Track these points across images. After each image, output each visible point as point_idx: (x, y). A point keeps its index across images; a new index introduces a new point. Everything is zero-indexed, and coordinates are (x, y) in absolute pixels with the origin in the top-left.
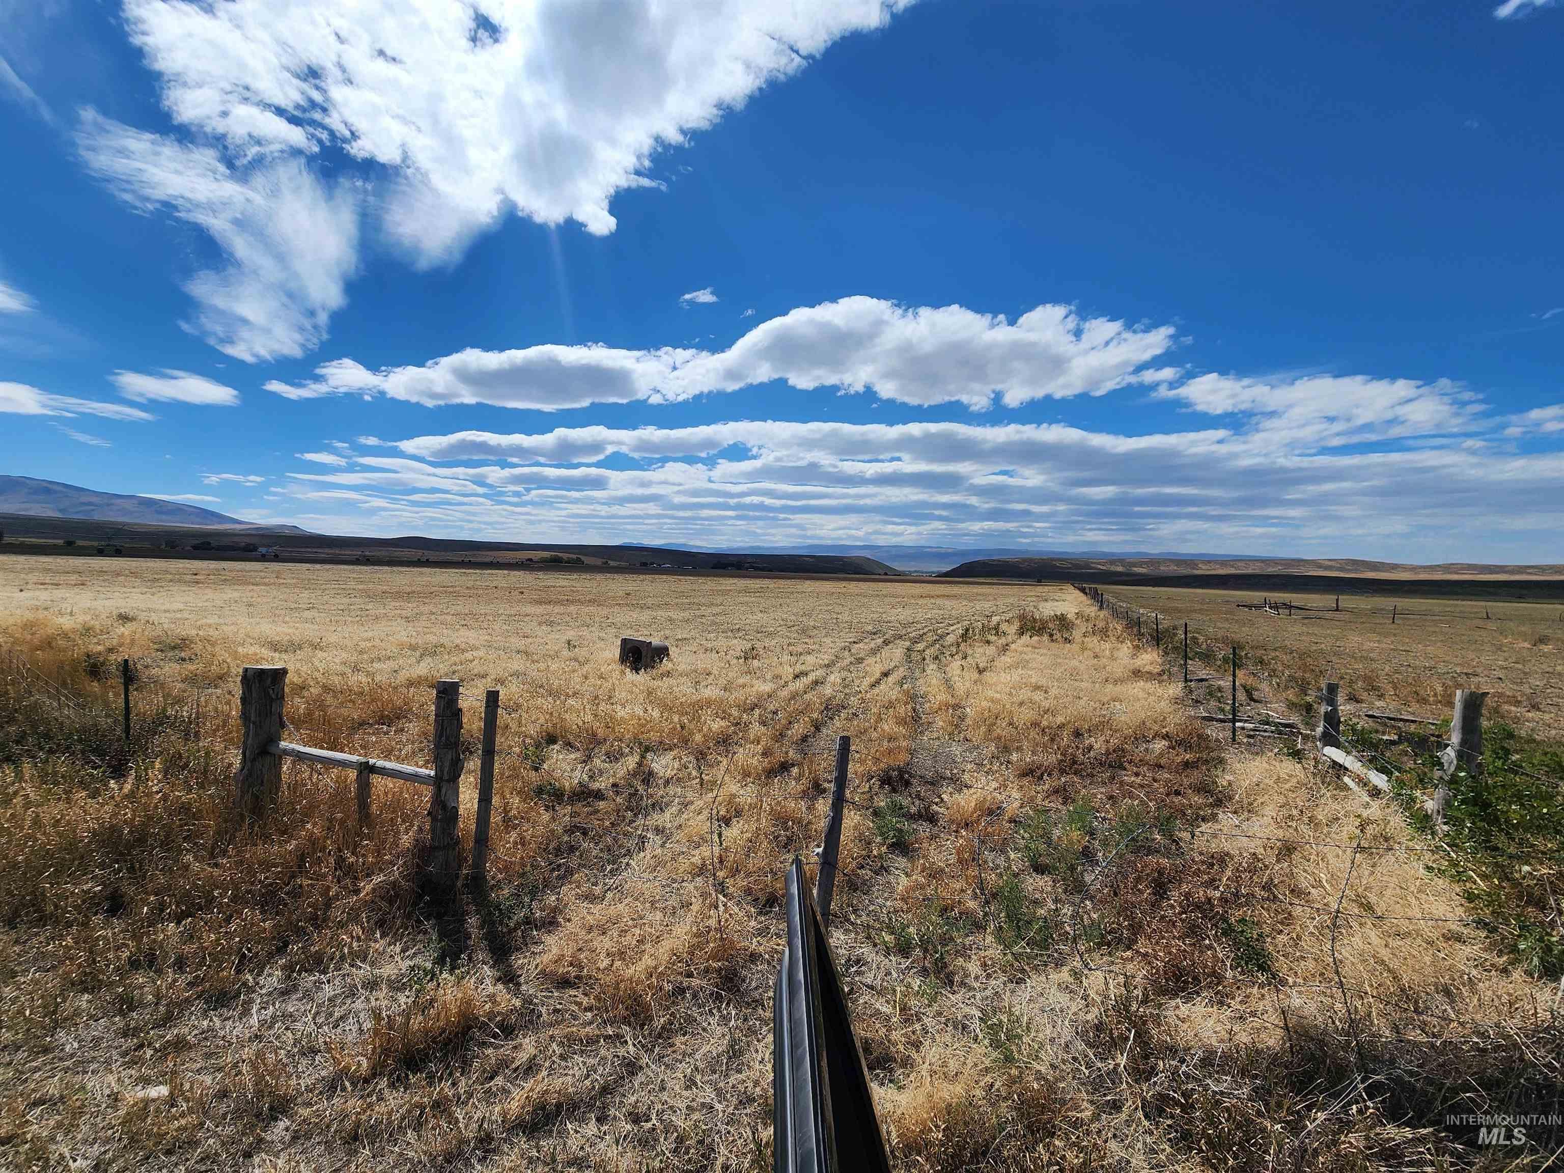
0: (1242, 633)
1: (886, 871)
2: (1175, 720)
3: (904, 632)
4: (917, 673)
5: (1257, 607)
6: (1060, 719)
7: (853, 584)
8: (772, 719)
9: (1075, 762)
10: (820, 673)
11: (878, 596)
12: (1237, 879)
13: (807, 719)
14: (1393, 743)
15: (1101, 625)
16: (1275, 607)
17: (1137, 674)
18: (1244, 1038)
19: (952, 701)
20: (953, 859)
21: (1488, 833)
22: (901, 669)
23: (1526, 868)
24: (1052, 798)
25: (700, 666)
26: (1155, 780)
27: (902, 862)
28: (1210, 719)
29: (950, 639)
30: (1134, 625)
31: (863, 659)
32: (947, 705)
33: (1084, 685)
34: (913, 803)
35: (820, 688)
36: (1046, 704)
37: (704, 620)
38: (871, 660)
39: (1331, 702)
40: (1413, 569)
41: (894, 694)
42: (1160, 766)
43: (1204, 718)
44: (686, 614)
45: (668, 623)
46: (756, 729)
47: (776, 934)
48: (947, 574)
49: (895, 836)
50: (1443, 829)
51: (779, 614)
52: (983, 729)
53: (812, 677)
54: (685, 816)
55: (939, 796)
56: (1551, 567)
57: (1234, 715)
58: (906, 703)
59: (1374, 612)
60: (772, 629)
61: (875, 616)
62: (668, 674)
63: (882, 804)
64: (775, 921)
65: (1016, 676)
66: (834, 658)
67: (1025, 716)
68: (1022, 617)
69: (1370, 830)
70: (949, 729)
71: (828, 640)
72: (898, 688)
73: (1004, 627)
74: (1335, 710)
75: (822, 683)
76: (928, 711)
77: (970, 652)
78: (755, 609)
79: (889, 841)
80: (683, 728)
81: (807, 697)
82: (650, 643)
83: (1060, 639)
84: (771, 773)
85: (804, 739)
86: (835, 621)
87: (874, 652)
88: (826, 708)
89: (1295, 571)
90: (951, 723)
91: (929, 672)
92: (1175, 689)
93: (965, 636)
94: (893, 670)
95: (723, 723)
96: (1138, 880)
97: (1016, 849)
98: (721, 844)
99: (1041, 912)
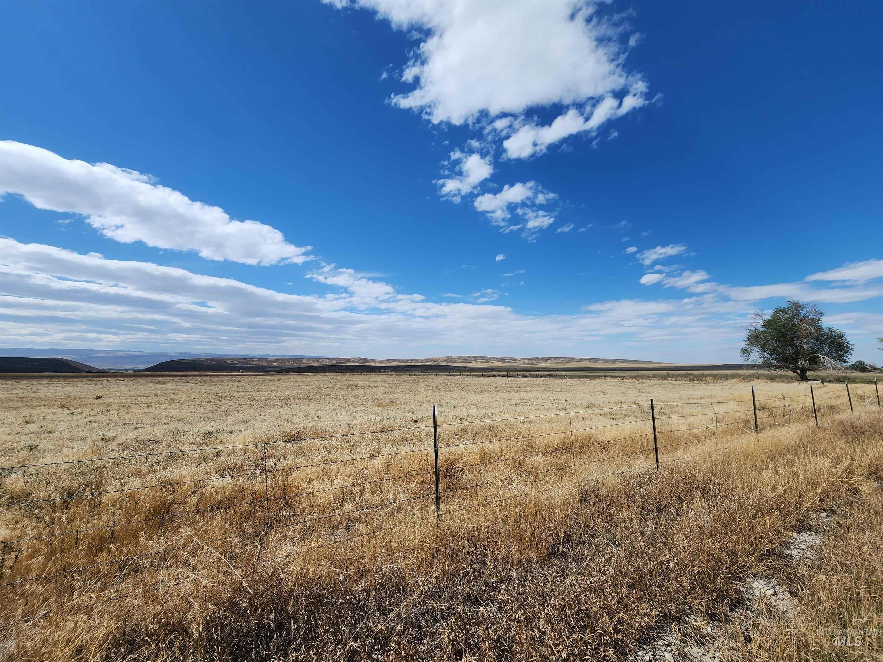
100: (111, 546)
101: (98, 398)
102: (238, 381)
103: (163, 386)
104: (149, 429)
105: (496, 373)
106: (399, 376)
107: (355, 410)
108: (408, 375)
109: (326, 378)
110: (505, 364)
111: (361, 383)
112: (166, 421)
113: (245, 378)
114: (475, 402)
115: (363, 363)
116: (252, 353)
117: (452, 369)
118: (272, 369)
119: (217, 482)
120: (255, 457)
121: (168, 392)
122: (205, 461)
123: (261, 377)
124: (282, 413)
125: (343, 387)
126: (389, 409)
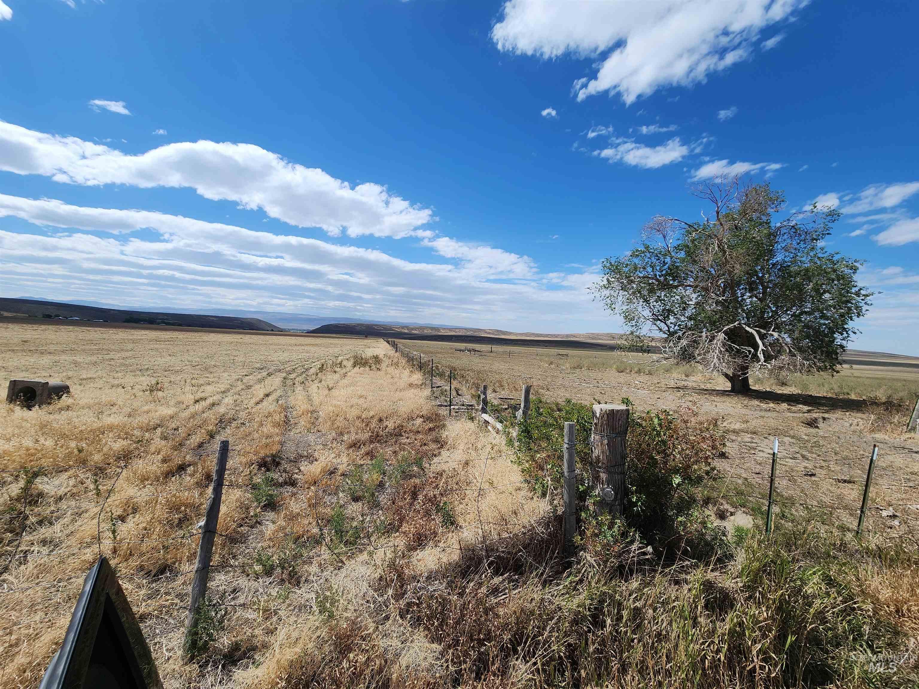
0: (456, 363)
1: (260, 524)
2: (426, 408)
3: (282, 367)
4: (289, 394)
5: (463, 351)
6: (372, 413)
7: (248, 336)
8: (173, 434)
9: (378, 436)
10: (216, 398)
11: (266, 344)
12: (446, 483)
13: (203, 431)
14: (506, 409)
15: (395, 360)
16: (469, 351)
17: (411, 385)
18: (445, 560)
19: (311, 408)
20: (305, 506)
21: (529, 443)
22: (279, 391)
23: (539, 455)
24: (365, 457)
25: (104, 399)
26: (416, 440)
27: (271, 515)
28: (441, 406)
29: (313, 371)
30: (410, 360)
31: (251, 386)
32: (308, 412)
33: (385, 393)
34: (281, 476)
35: (216, 408)
36: (365, 406)
37: (112, 363)
38: (257, 387)
39: (485, 394)
40: (516, 334)
41: (272, 408)
42: (418, 432)
43: (439, 405)
44: (94, 358)
45: (72, 365)
46: (157, 443)
47: (165, 593)
48: (314, 332)
49: (267, 499)
50: (517, 444)
51: (186, 357)
52: (329, 423)
53: (210, 401)
54: (79, 523)
55: (299, 469)
57: (451, 402)
58: (280, 413)
59: (504, 352)
60: (179, 368)
61: (262, 357)
62: (68, 408)
63: (259, 480)
64: (165, 584)
65: (350, 390)
66: (229, 386)
67: (353, 413)
68: (355, 357)
69: (495, 448)
70: (308, 426)
71: (225, 375)
72: (275, 403)
73: (345, 363)
74: (486, 397)
75: (218, 404)
76: (296, 416)
77: (324, 378)
78: (164, 354)
79: (262, 504)
80: (80, 451)
81: (205, 415)
82: (47, 383)
83: (375, 369)
84: (168, 474)
85: (200, 445)
86: (232, 361)
87: (260, 381)
88: (221, 421)
89: (476, 334)
90: (309, 422)
91: (297, 392)
92: (427, 392)
93: (321, 369)
94: (272, 392)
95: (125, 443)
96: (405, 493)
97: (343, 491)
98: (115, 538)
99: (355, 524)
115: (498, 335)
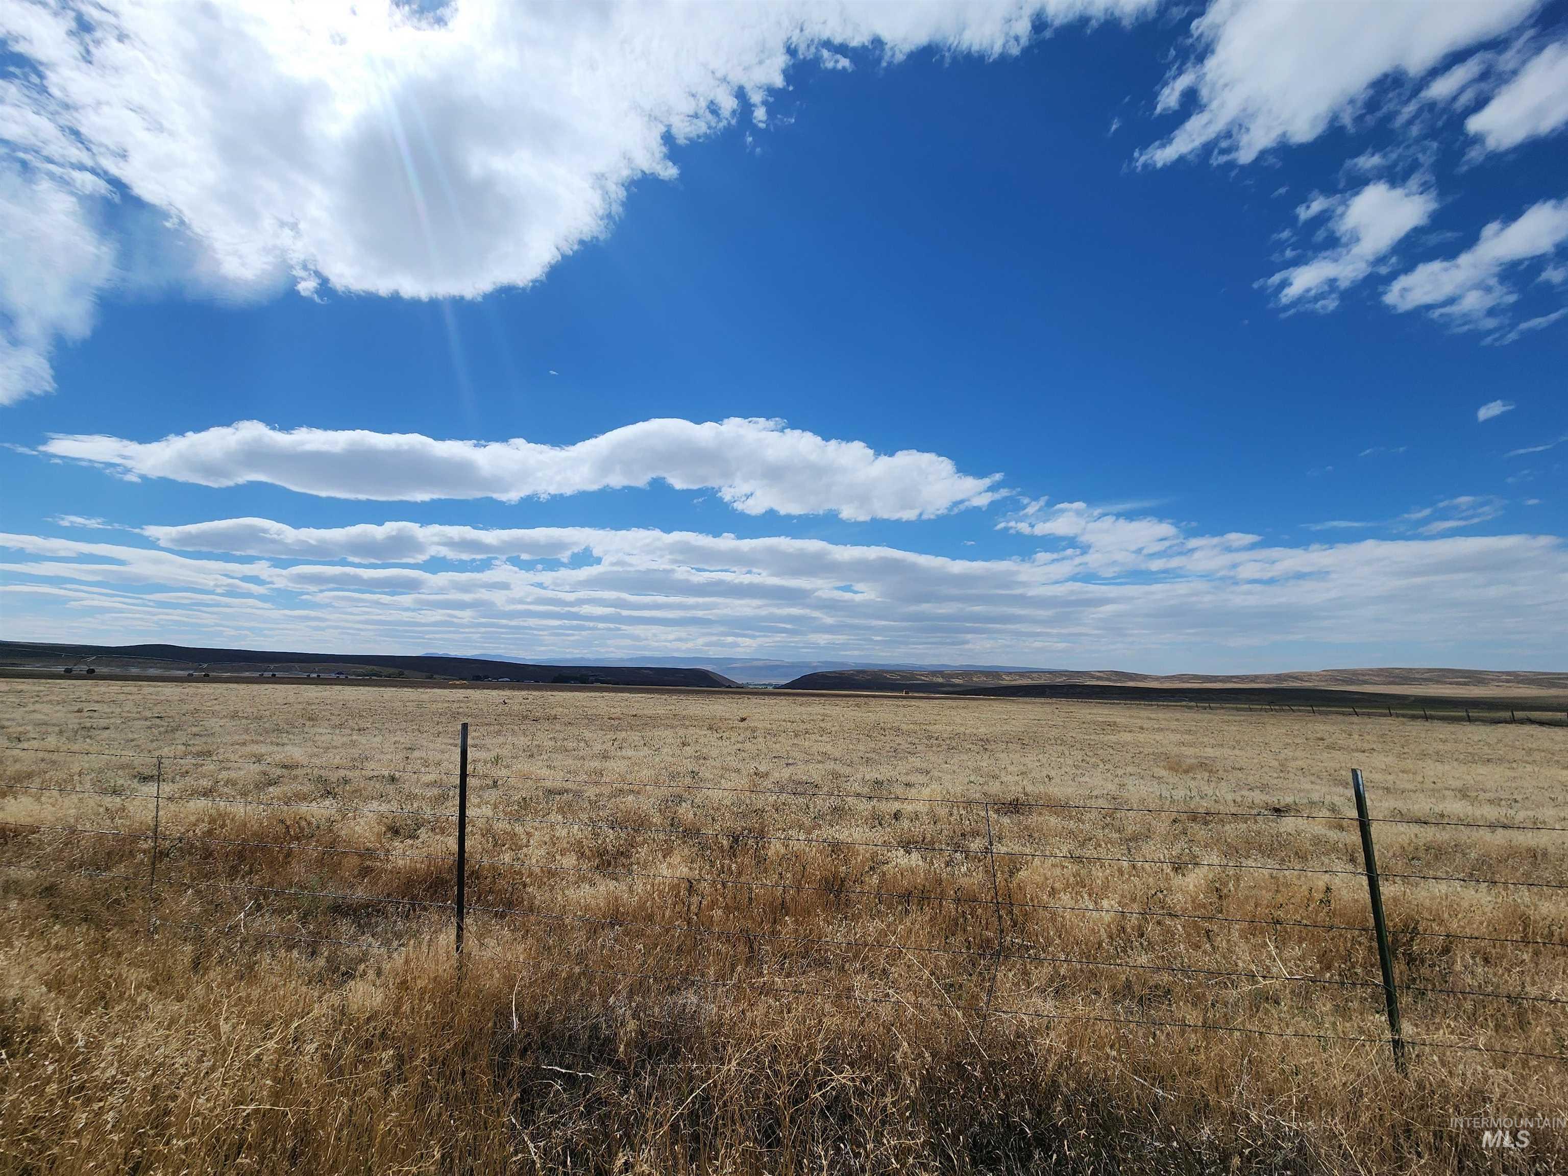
48: (787, 686)
56: (1247, 677)
100: (787, 918)
101: (743, 720)
102: (904, 706)
103: (809, 709)
104: (802, 766)
105: (1519, 714)
106: (1208, 710)
107: (1120, 772)
108: (1233, 708)
109: (1048, 709)
110: (1553, 692)
111: (1123, 720)
112: (819, 758)
113: (913, 702)
114: (1458, 784)
115: (1120, 681)
116: (920, 663)
117: (1357, 701)
118: (951, 689)
119: (901, 859)
120: (951, 830)
121: (815, 717)
122: (881, 824)
123: (937, 701)
124: (981, 764)
125: (1085, 726)
126: (1199, 777)
